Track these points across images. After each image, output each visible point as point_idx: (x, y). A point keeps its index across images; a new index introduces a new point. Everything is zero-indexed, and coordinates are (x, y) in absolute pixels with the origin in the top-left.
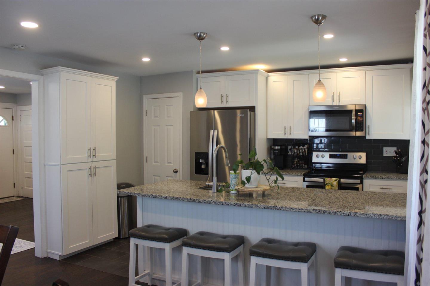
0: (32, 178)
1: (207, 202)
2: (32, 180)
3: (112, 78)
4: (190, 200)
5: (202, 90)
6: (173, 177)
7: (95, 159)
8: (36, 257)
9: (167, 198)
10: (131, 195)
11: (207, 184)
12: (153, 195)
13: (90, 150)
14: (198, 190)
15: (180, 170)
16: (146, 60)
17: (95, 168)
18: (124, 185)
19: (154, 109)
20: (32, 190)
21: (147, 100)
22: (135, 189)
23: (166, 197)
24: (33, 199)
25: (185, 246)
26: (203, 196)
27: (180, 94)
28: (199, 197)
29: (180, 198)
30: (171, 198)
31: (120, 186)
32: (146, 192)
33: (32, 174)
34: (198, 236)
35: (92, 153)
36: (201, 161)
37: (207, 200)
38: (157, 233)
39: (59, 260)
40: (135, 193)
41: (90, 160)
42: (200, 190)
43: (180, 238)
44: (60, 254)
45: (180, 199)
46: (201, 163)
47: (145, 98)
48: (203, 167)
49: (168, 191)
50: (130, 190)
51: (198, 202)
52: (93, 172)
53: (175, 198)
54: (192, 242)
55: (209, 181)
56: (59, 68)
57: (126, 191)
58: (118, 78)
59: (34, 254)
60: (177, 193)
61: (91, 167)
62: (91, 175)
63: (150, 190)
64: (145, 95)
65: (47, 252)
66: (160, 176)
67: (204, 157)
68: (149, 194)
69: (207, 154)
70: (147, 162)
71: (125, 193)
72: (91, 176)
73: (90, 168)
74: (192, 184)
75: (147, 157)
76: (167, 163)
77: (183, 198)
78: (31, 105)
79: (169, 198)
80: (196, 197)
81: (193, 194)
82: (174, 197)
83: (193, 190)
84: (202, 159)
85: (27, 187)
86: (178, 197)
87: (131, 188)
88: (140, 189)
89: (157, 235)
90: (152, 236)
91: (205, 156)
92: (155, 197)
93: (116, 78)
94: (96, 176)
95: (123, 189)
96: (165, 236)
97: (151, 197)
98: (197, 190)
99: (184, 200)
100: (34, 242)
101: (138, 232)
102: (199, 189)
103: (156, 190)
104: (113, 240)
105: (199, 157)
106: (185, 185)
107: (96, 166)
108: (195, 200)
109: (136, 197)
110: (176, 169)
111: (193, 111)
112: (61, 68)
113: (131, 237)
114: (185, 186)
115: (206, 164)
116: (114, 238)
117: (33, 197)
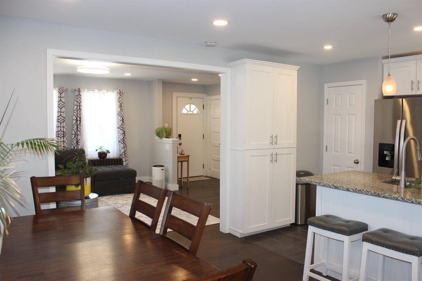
0: (220, 161)
1: (393, 197)
2: (220, 163)
3: (293, 68)
4: (374, 194)
5: (391, 77)
6: (354, 168)
7: (276, 147)
8: (221, 232)
9: (349, 189)
10: (312, 183)
11: (394, 178)
12: (334, 185)
13: (272, 137)
14: (383, 184)
15: (362, 160)
16: (328, 47)
17: (276, 155)
18: (304, 173)
19: (336, 97)
20: (219, 172)
21: (328, 88)
22: (315, 178)
23: (347, 188)
24: (220, 180)
25: (366, 242)
26: (389, 191)
27: (364, 82)
28: (384, 192)
29: (363, 190)
30: (353, 190)
31: (299, 174)
32: (327, 182)
33: (219, 158)
34: (381, 232)
35: (274, 140)
36: (385, 152)
37: (393, 196)
38: (336, 225)
39: (240, 237)
40: (316, 181)
41: (271, 147)
42: (384, 184)
43: (361, 232)
44: (241, 232)
45: (363, 192)
46: (386, 155)
47: (326, 86)
48: (387, 159)
49: (350, 182)
50: (311, 178)
51: (383, 197)
52: (274, 159)
53: (358, 190)
54: (374, 239)
55: (396, 175)
56: (245, 60)
57: (306, 179)
58: (300, 67)
59: (219, 229)
60: (359, 185)
61: (272, 153)
62: (272, 161)
63: (331, 180)
64: (327, 84)
65: (230, 229)
66: (339, 166)
67: (389, 148)
68: (330, 184)
69: (393, 146)
70: (327, 151)
71: (306, 181)
72: (272, 163)
73: (272, 155)
74: (376, 177)
75: (327, 146)
76: (348, 153)
77: (366, 191)
78: (220, 95)
79: (351, 190)
80: (381, 191)
81: (377, 188)
82: (356, 189)
83: (377, 184)
84: (386, 150)
85: (214, 168)
86: (361, 190)
87: (311, 176)
88: (320, 178)
89: (336, 227)
90: (331, 226)
91: (391, 148)
92: (336, 188)
93: (298, 68)
94: (276, 162)
95: (304, 177)
96: (344, 228)
97: (332, 187)
98: (381, 183)
99: (367, 193)
100: (219, 218)
101: (316, 221)
102: (383, 182)
103: (337, 180)
104: (289, 225)
105: (383, 148)
106: (369, 177)
107: (277, 153)
108: (380, 194)
109: (316, 186)
110: (357, 160)
111: (378, 99)
112: (246, 60)
113: (310, 225)
114: (368, 179)
115: (391, 156)
116: (291, 224)
117: (220, 177)
